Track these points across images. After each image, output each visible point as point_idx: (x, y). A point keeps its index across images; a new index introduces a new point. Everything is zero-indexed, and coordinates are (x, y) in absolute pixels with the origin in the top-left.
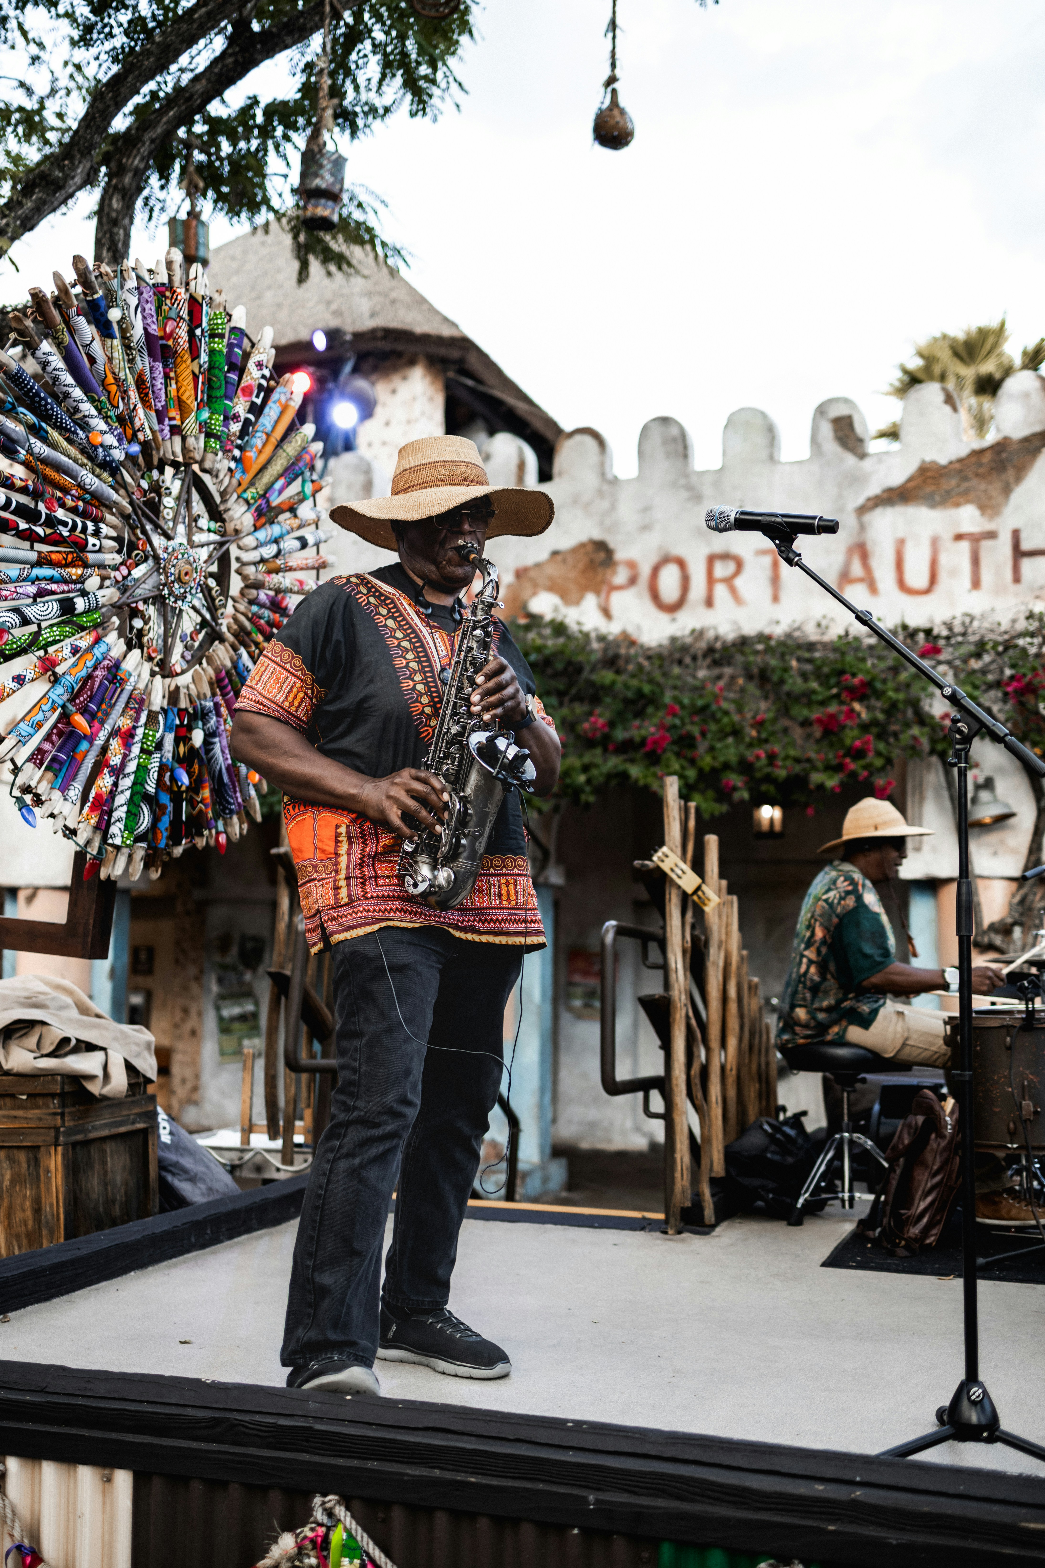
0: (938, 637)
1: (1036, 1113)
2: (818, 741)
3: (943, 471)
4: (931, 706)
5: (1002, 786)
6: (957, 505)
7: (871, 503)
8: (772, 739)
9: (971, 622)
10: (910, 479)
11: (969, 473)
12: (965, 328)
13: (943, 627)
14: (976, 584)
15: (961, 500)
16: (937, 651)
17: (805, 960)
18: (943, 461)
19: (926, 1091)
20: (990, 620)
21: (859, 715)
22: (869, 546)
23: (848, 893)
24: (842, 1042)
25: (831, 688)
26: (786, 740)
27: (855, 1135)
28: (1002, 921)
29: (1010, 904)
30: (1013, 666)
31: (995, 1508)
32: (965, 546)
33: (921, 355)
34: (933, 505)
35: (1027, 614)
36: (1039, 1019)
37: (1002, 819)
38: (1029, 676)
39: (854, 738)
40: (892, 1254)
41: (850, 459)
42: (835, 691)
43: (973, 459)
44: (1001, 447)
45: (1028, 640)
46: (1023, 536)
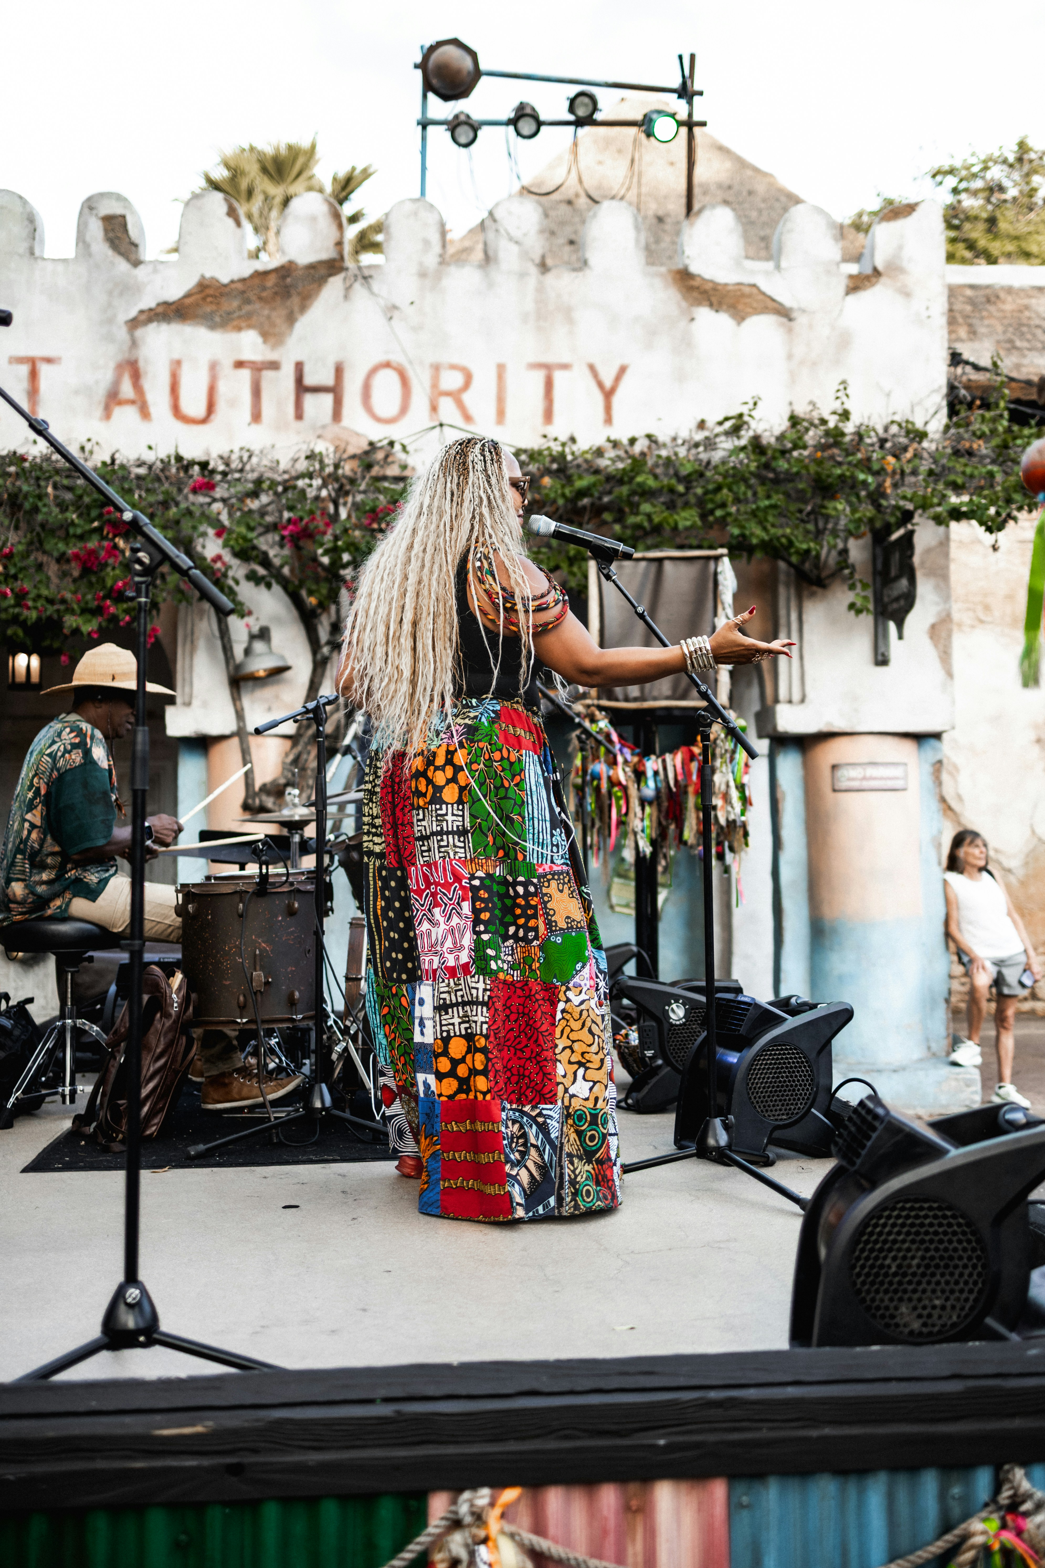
0: (213, 472)
1: (267, 983)
2: (75, 581)
3: (227, 290)
4: (204, 547)
5: (277, 636)
6: (239, 329)
7: (143, 317)
8: (21, 576)
9: (250, 457)
10: (188, 295)
11: (251, 295)
12: (274, 142)
13: (220, 462)
14: (256, 417)
15: (243, 324)
16: (211, 486)
17: (27, 825)
18: (225, 279)
19: (153, 966)
20: (269, 457)
21: (123, 552)
22: (141, 364)
23: (74, 746)
24: (64, 917)
25: (93, 521)
26: (38, 578)
27: (79, 1021)
28: (274, 782)
29: (284, 763)
30: (291, 509)
31: (128, 1419)
32: (245, 375)
33: (227, 166)
34: (213, 327)
35: (309, 453)
36: (273, 884)
37: (278, 672)
38: (306, 519)
39: (116, 579)
40: (106, 1150)
41: (122, 265)
42: (96, 524)
43: (257, 281)
44: (285, 271)
45: (307, 481)
46: (307, 370)
